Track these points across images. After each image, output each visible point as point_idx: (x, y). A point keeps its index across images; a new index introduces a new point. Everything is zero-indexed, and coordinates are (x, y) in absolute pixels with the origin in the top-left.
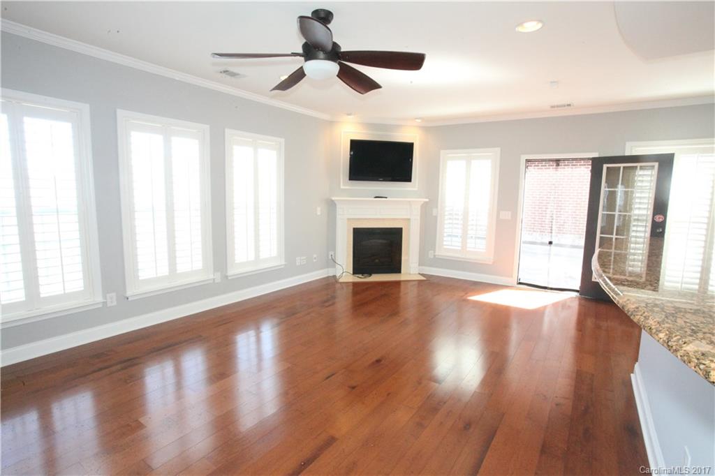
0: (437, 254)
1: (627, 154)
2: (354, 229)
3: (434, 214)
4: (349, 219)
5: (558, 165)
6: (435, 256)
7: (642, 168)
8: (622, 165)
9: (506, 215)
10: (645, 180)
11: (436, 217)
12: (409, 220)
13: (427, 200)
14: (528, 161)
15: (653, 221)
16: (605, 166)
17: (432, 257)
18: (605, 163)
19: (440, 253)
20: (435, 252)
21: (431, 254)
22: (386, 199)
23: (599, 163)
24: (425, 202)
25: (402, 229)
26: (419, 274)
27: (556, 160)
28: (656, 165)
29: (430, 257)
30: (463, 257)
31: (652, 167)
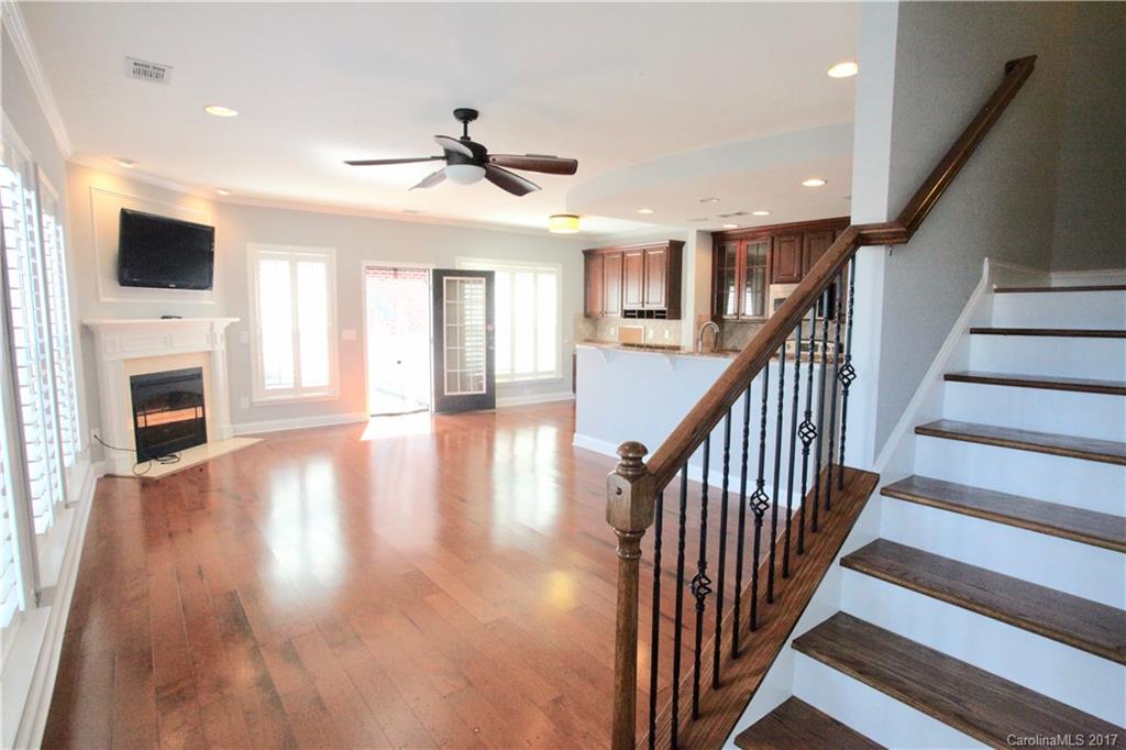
0: (254, 400)
1: (458, 268)
2: (132, 378)
3: (244, 340)
4: (125, 360)
5: (396, 275)
6: (251, 404)
7: (474, 282)
8: (458, 279)
9: (349, 335)
10: (474, 291)
12: (210, 352)
13: (238, 320)
14: (369, 268)
15: (487, 331)
16: (445, 278)
17: (247, 407)
18: (445, 275)
19: (261, 398)
20: (251, 398)
21: (244, 403)
22: (178, 320)
23: (439, 275)
24: (232, 324)
25: (201, 369)
26: (235, 437)
27: (395, 270)
28: (484, 279)
29: (243, 407)
30: (298, 396)
31: (480, 282)
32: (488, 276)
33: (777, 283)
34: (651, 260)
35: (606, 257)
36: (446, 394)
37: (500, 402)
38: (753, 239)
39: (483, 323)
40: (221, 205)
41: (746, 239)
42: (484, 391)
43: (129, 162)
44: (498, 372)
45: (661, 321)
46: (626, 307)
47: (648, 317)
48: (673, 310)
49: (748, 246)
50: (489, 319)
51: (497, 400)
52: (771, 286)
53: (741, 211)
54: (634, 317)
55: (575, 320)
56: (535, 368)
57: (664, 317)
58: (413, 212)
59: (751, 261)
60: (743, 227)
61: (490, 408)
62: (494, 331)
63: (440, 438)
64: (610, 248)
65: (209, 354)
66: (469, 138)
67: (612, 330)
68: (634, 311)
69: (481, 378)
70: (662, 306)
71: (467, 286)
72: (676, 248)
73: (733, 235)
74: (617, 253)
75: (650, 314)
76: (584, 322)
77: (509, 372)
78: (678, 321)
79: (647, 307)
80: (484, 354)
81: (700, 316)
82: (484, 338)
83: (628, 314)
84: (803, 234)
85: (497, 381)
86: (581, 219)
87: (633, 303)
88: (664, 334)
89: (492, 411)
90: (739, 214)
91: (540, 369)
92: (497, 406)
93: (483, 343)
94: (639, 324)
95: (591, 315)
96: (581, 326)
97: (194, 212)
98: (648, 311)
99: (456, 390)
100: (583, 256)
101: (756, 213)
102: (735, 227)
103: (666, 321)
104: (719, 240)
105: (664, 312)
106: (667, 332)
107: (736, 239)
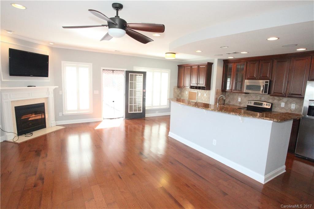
0: (64, 113)
1: (134, 70)
2: (15, 107)
3: (60, 94)
4: (12, 102)
5: (113, 72)
6: (63, 115)
7: (139, 75)
8: (134, 74)
9: (97, 92)
10: (140, 78)
11: (62, 95)
13: (57, 87)
14: (103, 70)
15: (143, 92)
16: (130, 74)
17: (61, 116)
18: (130, 73)
19: (66, 113)
20: (63, 113)
21: (60, 114)
22: (35, 87)
23: (127, 73)
24: (56, 88)
25: (44, 103)
26: (56, 125)
27: (113, 70)
28: (143, 74)
29: (60, 116)
30: (79, 112)
31: (142, 75)
32: (144, 73)
33: (247, 79)
34: (201, 69)
35: (185, 68)
36: (129, 112)
37: (147, 115)
38: (239, 62)
39: (142, 89)
40: (52, 48)
41: (236, 62)
42: (142, 112)
43: (11, 31)
44: (146, 106)
45: (203, 91)
46: (192, 85)
47: (199, 89)
48: (208, 87)
49: (237, 65)
50: (144, 88)
51: (146, 115)
52: (245, 80)
53: (237, 52)
54: (194, 88)
55: (174, 88)
56: (160, 104)
57: (204, 89)
58: (119, 51)
59: (237, 70)
60: (235, 58)
61: (144, 117)
62: (145, 92)
63: (126, 127)
64: (187, 65)
65: (47, 98)
66: (119, 17)
67: (187, 92)
68: (194, 87)
69: (141, 107)
70: (204, 85)
71: (137, 76)
72: (210, 65)
73: (231, 61)
74: (189, 66)
75: (199, 88)
76: (177, 89)
77: (151, 105)
78: (210, 91)
79: (199, 85)
80: (142, 99)
81: (217, 90)
82: (142, 94)
83: (192, 87)
84: (259, 61)
85: (146, 108)
86: (176, 54)
87: (194, 83)
88: (204, 94)
89: (144, 118)
90: (235, 53)
91: (162, 104)
92: (146, 117)
93: (142, 96)
94: (196, 91)
95: (180, 86)
96: (176, 90)
97: (42, 50)
98: (199, 87)
99: (132, 111)
100: (178, 67)
101: (242, 53)
102: (233, 58)
103: (205, 91)
104: (226, 63)
105: (204, 87)
106: (205, 94)
107: (232, 63)
